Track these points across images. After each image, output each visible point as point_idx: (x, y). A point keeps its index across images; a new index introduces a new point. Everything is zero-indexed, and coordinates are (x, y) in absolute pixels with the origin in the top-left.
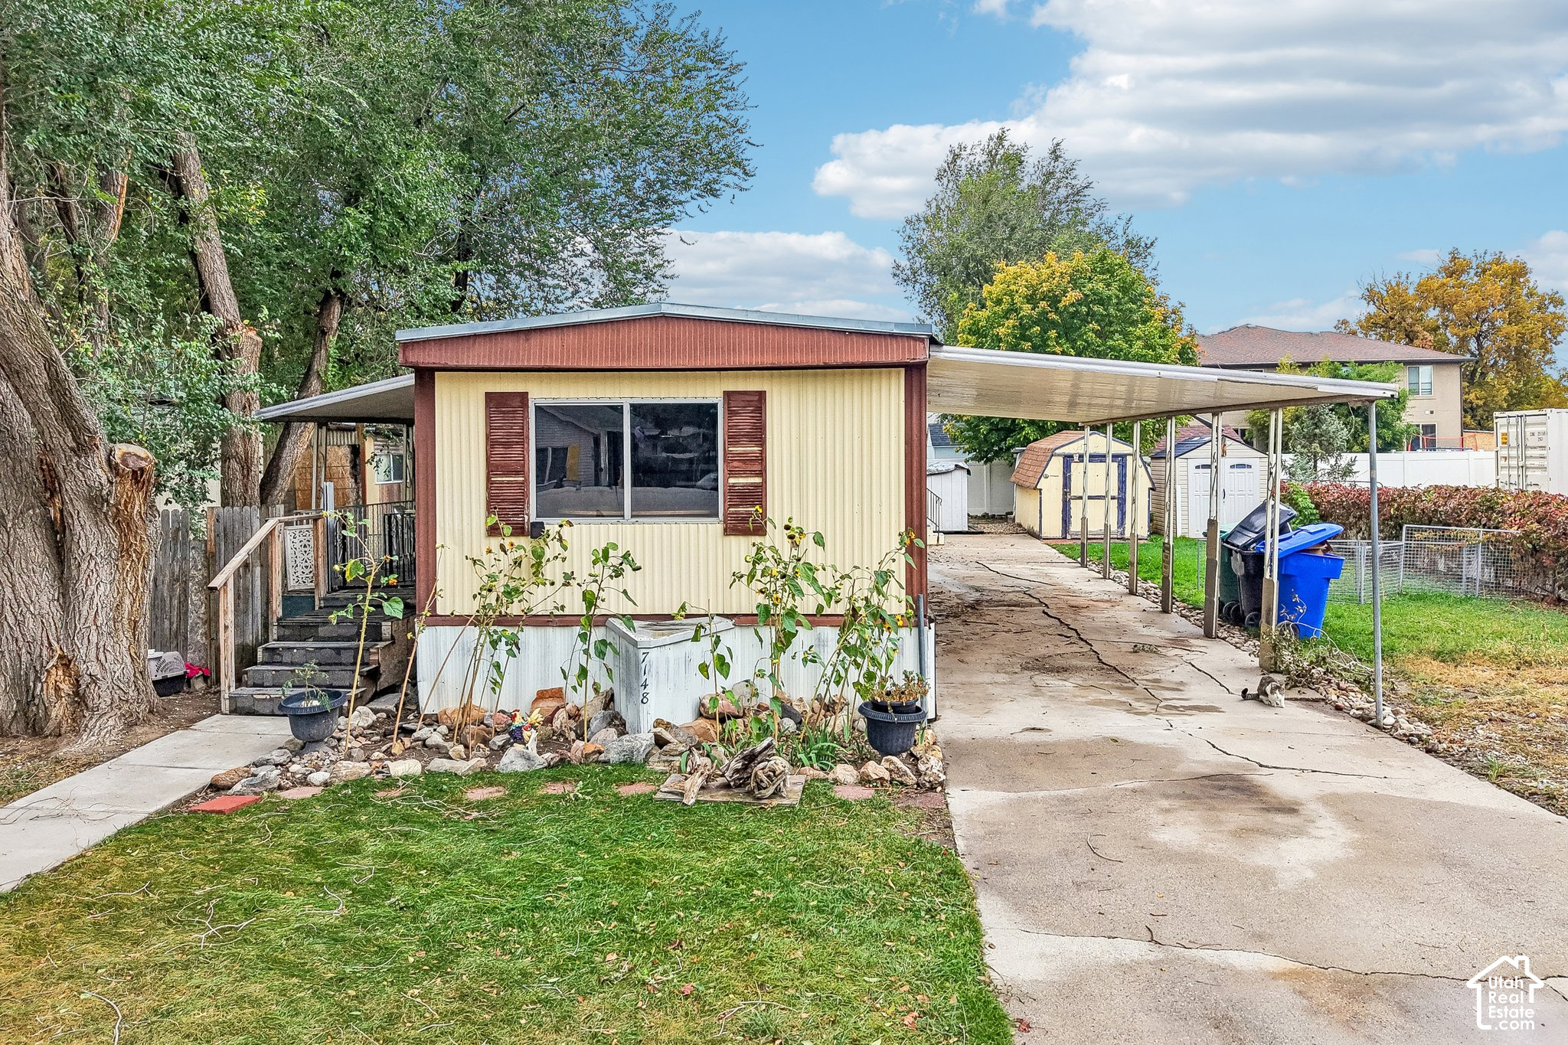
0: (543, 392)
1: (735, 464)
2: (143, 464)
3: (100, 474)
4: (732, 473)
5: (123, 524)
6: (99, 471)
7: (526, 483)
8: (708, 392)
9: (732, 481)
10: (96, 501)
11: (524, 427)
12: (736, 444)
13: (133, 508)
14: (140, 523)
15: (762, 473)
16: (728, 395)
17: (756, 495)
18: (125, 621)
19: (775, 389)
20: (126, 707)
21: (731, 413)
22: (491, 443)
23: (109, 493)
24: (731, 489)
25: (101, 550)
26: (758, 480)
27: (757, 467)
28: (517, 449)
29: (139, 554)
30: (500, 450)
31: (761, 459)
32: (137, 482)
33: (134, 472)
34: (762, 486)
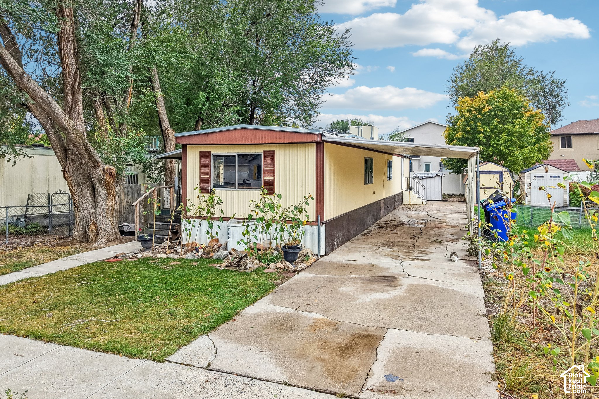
0: (215, 151)
1: (266, 173)
2: (112, 171)
3: (101, 174)
4: (265, 176)
5: (108, 187)
6: (101, 173)
7: (210, 177)
8: (258, 151)
9: (265, 178)
10: (100, 181)
11: (210, 161)
12: (266, 167)
13: (110, 183)
14: (113, 187)
15: (274, 176)
16: (264, 152)
17: (272, 183)
18: (110, 214)
19: (278, 149)
20: (108, 236)
21: (265, 157)
22: (201, 166)
23: (103, 179)
24: (265, 180)
25: (103, 194)
26: (273, 178)
27: (272, 174)
28: (207, 168)
29: (113, 195)
30: (203, 168)
31: (274, 171)
32: (111, 176)
33: (109, 173)
34: (274, 180)
